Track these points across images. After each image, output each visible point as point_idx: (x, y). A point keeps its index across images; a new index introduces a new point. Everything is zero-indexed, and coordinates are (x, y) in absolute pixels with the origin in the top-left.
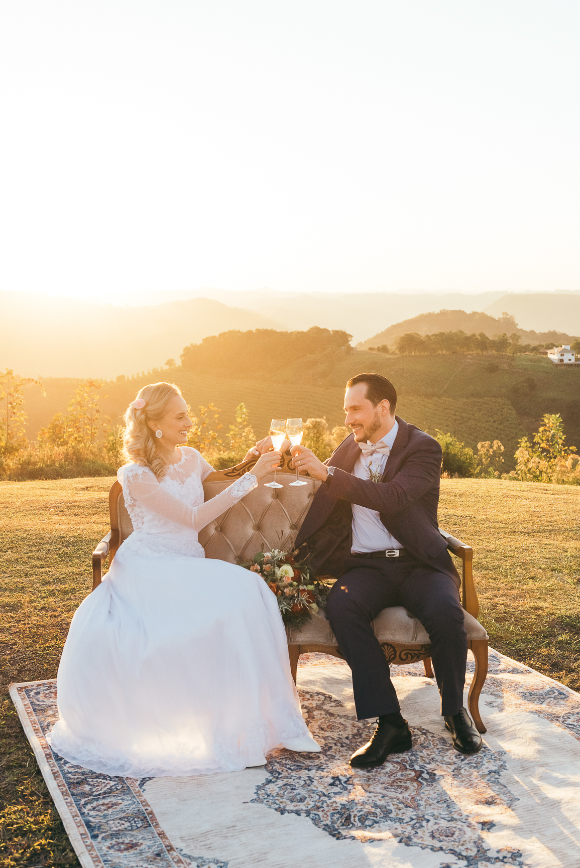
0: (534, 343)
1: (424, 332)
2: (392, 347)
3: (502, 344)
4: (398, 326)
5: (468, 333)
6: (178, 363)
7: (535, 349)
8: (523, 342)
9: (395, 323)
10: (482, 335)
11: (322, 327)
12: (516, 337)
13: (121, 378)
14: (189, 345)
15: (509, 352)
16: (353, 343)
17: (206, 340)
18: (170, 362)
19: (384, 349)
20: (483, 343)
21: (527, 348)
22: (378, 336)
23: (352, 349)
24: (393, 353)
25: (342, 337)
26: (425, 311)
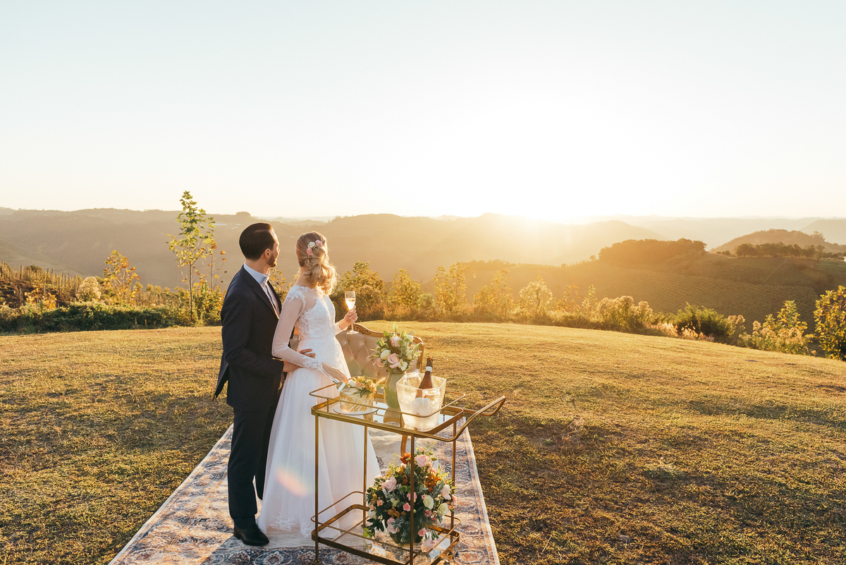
0: (834, 252)
1: (755, 243)
2: (733, 252)
3: (810, 252)
4: (740, 238)
5: (786, 244)
6: (597, 258)
7: (835, 256)
8: (826, 251)
9: (737, 237)
10: (796, 246)
11: (687, 239)
12: (820, 247)
13: (564, 265)
14: (604, 248)
15: (815, 257)
16: (707, 249)
17: (614, 245)
18: (592, 257)
19: (727, 253)
20: (796, 251)
21: (829, 255)
22: (725, 245)
23: (706, 252)
24: (733, 256)
25: (700, 245)
26: (759, 230)
